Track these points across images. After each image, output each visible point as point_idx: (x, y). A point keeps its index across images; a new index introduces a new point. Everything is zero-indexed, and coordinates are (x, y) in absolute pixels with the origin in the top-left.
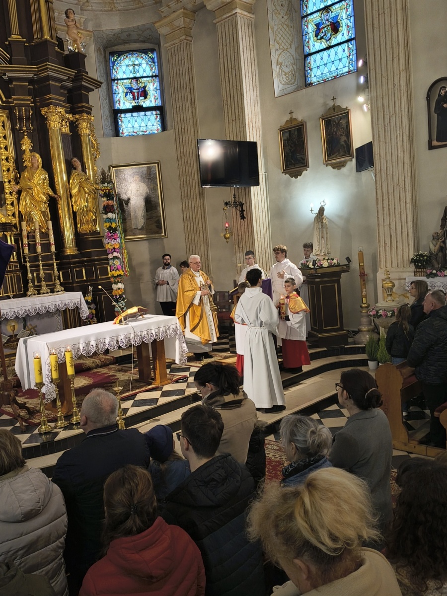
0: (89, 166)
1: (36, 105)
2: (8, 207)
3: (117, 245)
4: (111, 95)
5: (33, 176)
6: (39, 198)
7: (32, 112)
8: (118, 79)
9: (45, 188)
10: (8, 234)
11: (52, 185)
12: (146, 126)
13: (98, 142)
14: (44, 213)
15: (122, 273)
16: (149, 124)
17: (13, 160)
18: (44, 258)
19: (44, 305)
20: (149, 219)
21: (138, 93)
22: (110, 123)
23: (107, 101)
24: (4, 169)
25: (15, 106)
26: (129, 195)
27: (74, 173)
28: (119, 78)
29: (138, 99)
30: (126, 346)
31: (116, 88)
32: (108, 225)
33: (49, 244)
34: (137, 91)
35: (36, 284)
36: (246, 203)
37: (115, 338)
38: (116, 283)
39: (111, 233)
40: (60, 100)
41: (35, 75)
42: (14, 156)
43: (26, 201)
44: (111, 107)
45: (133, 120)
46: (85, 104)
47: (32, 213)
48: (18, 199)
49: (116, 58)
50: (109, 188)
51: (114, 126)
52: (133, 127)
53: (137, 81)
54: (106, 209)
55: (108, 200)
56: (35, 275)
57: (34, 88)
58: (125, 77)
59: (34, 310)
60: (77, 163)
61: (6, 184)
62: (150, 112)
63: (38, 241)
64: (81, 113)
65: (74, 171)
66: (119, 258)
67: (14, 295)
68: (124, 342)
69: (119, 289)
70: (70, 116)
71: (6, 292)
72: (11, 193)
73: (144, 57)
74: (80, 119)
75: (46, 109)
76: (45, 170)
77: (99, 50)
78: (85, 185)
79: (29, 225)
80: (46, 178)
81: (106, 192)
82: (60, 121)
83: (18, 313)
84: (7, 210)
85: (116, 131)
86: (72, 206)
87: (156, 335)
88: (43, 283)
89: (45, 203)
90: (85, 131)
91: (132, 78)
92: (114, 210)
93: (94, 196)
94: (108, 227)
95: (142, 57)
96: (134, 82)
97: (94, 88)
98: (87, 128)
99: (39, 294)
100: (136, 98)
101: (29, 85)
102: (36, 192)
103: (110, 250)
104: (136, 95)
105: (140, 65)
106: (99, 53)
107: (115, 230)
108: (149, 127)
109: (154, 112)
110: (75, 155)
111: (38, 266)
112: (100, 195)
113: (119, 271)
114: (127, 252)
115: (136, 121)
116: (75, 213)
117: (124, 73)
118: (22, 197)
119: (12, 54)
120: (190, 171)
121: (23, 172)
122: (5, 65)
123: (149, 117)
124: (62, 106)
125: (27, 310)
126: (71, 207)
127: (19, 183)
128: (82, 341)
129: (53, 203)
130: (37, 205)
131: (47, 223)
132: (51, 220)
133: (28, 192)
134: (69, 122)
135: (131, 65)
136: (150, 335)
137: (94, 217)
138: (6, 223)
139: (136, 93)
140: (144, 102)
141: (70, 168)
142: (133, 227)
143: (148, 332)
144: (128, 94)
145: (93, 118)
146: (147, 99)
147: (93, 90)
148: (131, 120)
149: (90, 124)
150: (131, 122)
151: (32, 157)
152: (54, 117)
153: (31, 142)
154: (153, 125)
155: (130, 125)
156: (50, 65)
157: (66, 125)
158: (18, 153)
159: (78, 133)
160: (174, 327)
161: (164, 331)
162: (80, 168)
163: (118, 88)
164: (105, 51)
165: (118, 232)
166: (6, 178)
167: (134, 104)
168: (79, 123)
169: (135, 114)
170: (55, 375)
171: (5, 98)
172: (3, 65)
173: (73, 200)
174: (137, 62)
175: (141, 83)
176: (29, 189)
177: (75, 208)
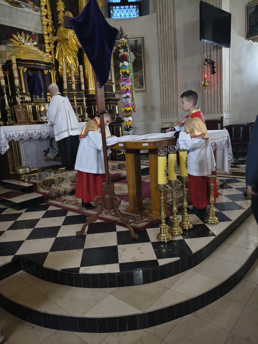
2: (48, 54)
3: (129, 87)
9: (76, 40)
10: (51, 72)
12: (130, 15)
15: (132, 109)
16: (132, 14)
17: (51, 17)
24: (44, 24)
36: (217, 62)
38: (128, 116)
39: (125, 77)
42: (51, 14)
44: (106, 1)
47: (68, 59)
50: (125, 42)
52: (121, 16)
55: (124, 51)
61: (46, 36)
62: (133, 6)
69: (129, 121)
72: (49, 44)
81: (123, 44)
89: (76, 52)
92: (128, 60)
94: (123, 72)
102: (70, 42)
103: (125, 91)
107: (128, 75)
109: (135, 6)
112: (119, 47)
115: (123, 12)
120: (168, 42)
121: (58, 28)
123: (131, 9)
148: (119, 11)
153: (64, 5)
154: (134, 15)
155: (118, 15)
158: (54, 13)
165: (130, 77)
166: (46, 32)
176: (65, 39)
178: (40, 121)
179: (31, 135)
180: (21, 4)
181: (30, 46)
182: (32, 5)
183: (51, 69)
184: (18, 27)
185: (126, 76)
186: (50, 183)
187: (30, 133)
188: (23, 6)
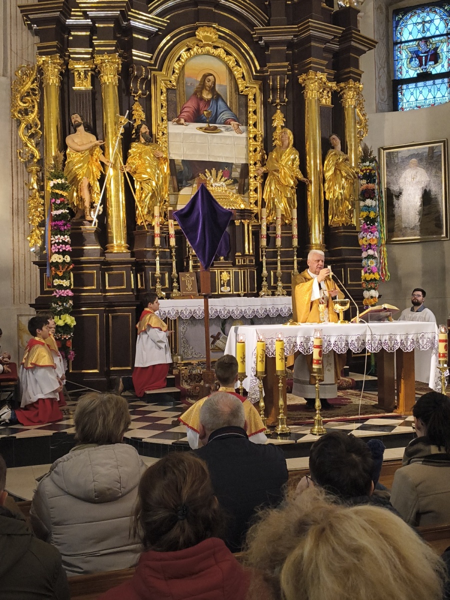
0: (351, 145)
1: (293, 74)
2: (251, 193)
3: (373, 240)
4: (390, 62)
5: (281, 156)
6: (285, 181)
7: (288, 81)
8: (401, 42)
9: (293, 171)
10: (246, 222)
11: (303, 167)
12: (434, 98)
13: (367, 118)
14: (289, 200)
15: (377, 276)
16: (439, 95)
17: (261, 139)
18: (284, 254)
19: (276, 307)
20: (425, 215)
21: (426, 57)
22: (386, 96)
23: (386, 69)
24: (251, 149)
25: (270, 75)
26: (401, 185)
27: (331, 153)
28: (403, 40)
29: (426, 65)
30: (358, 350)
31: (398, 53)
32: (365, 214)
33: (292, 238)
34: (425, 55)
35: (272, 284)
37: (344, 338)
38: (369, 290)
39: (367, 225)
40: (322, 65)
41: (295, 36)
42: (263, 134)
43: (271, 187)
44: (390, 78)
45: (416, 92)
46: (352, 69)
47: (276, 200)
48: (263, 185)
49: (401, 17)
50: (370, 168)
51: (392, 100)
53: (426, 42)
54: (364, 195)
55: (367, 183)
56: (272, 273)
57: (294, 53)
58: (411, 38)
59: (263, 311)
60: (336, 141)
61: (251, 167)
62: (441, 80)
63: (279, 232)
64: (346, 80)
65: (331, 150)
66: (375, 258)
67: (245, 294)
68: (356, 345)
69: (372, 297)
70: (333, 85)
71: (237, 289)
72: (255, 177)
73: (438, 11)
74: (346, 88)
75: (304, 76)
76: (297, 149)
77: (378, 8)
78: (343, 167)
79: (271, 216)
80: (296, 158)
81: (366, 172)
82: (321, 90)
83: (245, 312)
84: (249, 197)
85: (394, 105)
86: (325, 193)
87: (402, 344)
88: (280, 284)
89: (292, 188)
90: (349, 102)
91: (420, 39)
92: (375, 196)
93: (352, 181)
94: (364, 217)
95: (435, 11)
96: (422, 44)
97: (366, 49)
98: (353, 98)
99: (273, 294)
100: (424, 63)
101: (288, 49)
102: (283, 174)
103: (365, 247)
104: (424, 60)
105: (431, 21)
106: (379, 11)
107: (373, 221)
108: (437, 99)
109: (446, 80)
110: (334, 132)
111: (277, 264)
112: (359, 177)
113: (374, 274)
114: (387, 251)
115: (421, 93)
116: (326, 202)
117: (410, 33)
118: (267, 182)
119: (271, 15)
121: (270, 153)
122: (262, 27)
123: (438, 86)
124: (322, 71)
125: (256, 310)
126: (322, 195)
127: (265, 165)
128: (300, 334)
129: (301, 189)
130: (282, 191)
131: (291, 211)
132: (297, 209)
133: (274, 175)
134: (332, 92)
135: (419, 23)
136: (393, 342)
137: (350, 207)
138: (245, 209)
139: (424, 58)
140: (434, 68)
141: (326, 146)
142: (403, 226)
143: (391, 337)
144: (414, 59)
145: (361, 86)
146: (438, 64)
147: (365, 52)
148: (415, 92)
149: (358, 94)
150: (415, 94)
151: (283, 134)
152: (312, 85)
153: (284, 117)
154: (443, 96)
155: (412, 99)
156: (312, 22)
157: (328, 95)
158: (268, 131)
159: (341, 104)
160: (430, 336)
161: (415, 340)
162: (339, 147)
163: (400, 53)
164: (387, 9)
165: (376, 224)
166: (253, 160)
167: (420, 71)
168: (344, 93)
169: (420, 84)
170: (261, 368)
171: (260, 66)
172: (259, 28)
173: (326, 185)
174: (428, 19)
175: (431, 44)
176: (275, 171)
177: (329, 196)
178: (220, 293)
179: (193, 313)
180: (220, 127)
181: (220, 187)
182: (235, 126)
183: (244, 219)
184: (211, 160)
185: (368, 223)
186: (199, 379)
187: (193, 311)
188: (222, 129)
